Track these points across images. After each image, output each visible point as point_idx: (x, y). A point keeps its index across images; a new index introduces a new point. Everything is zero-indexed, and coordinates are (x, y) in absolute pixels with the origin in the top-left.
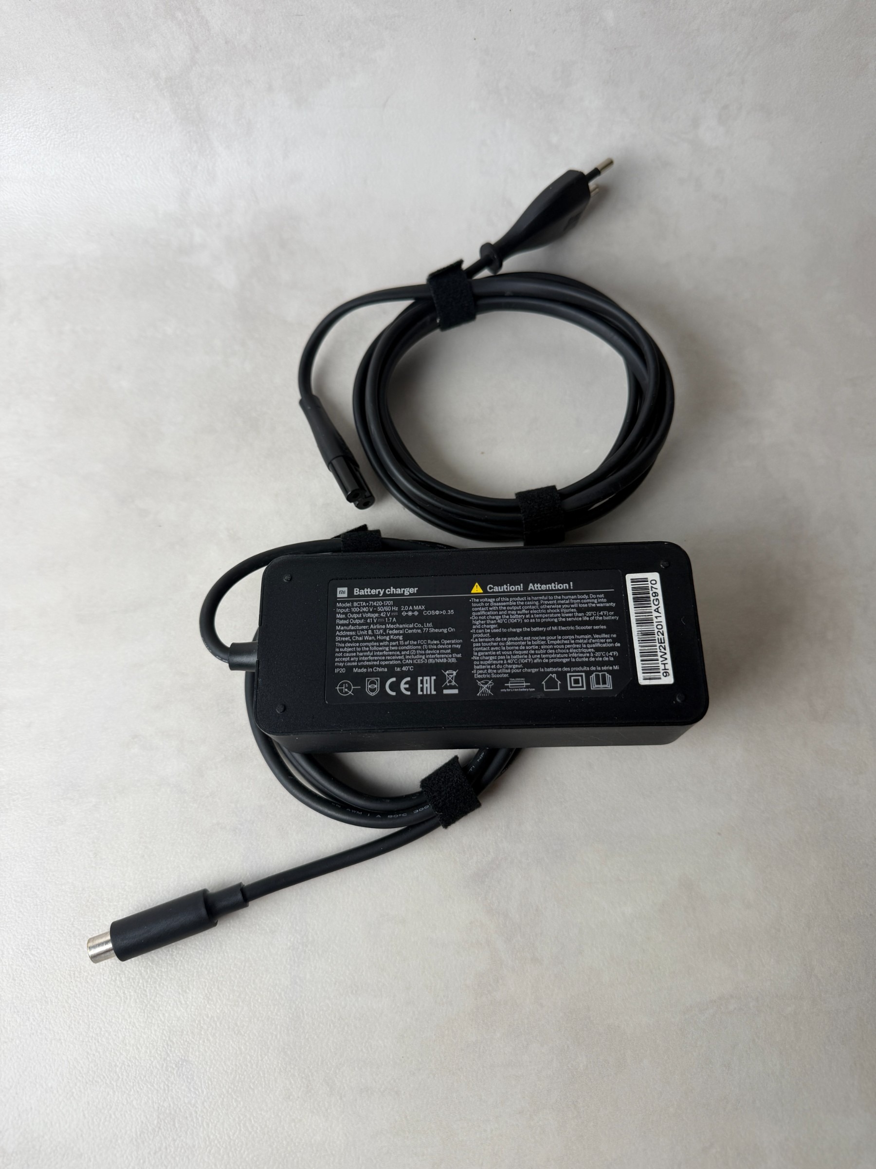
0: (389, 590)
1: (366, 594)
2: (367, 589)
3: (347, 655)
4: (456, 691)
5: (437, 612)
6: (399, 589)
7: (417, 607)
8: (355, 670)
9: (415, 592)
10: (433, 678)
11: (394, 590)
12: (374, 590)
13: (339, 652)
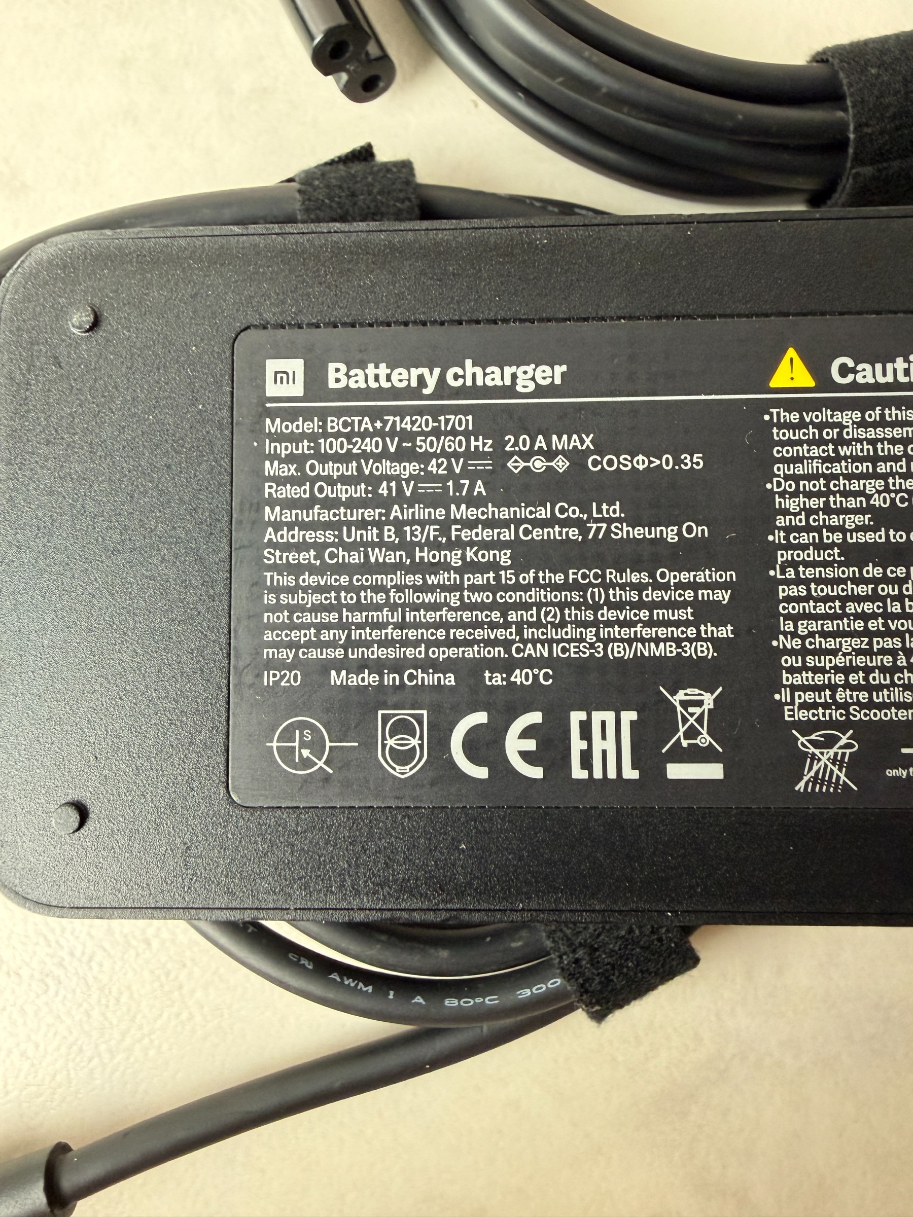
0: (460, 372)
1: (373, 385)
2: (377, 367)
3: (308, 618)
4: (714, 771)
5: (641, 462)
6: (496, 370)
7: (565, 437)
8: (337, 678)
9: (558, 381)
10: (628, 717)
11: (479, 371)
12: (404, 371)
13: (277, 608)
